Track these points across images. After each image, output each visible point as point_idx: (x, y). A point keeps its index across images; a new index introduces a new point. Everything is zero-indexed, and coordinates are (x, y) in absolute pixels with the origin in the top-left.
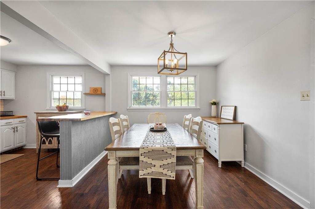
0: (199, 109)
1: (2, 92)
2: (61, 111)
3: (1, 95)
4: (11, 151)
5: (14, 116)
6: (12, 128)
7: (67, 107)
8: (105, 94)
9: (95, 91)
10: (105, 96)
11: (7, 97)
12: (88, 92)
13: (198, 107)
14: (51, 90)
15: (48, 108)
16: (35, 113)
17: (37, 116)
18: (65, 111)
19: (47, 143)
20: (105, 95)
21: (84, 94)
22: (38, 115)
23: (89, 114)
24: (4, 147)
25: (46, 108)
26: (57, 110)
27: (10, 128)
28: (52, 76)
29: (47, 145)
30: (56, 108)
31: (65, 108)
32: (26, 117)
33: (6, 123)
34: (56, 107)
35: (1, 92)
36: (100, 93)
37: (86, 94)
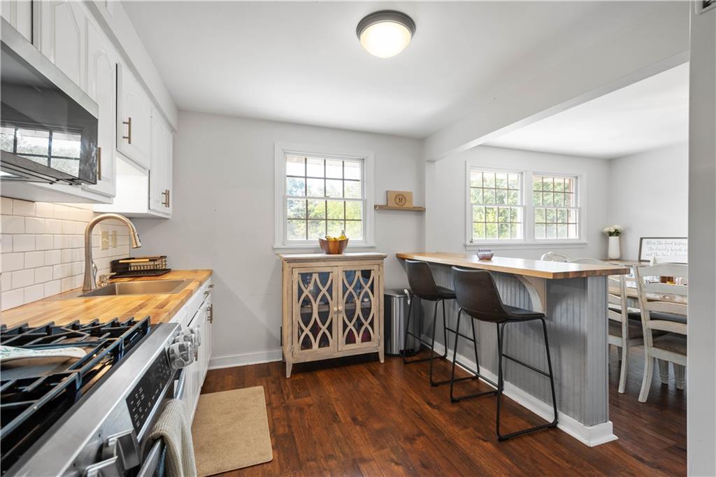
0: (585, 244)
2: (330, 254)
8: (424, 208)
9: (401, 200)
10: (424, 215)
12: (382, 202)
13: (584, 240)
15: (279, 244)
19: (315, 345)
20: (424, 211)
29: (316, 351)
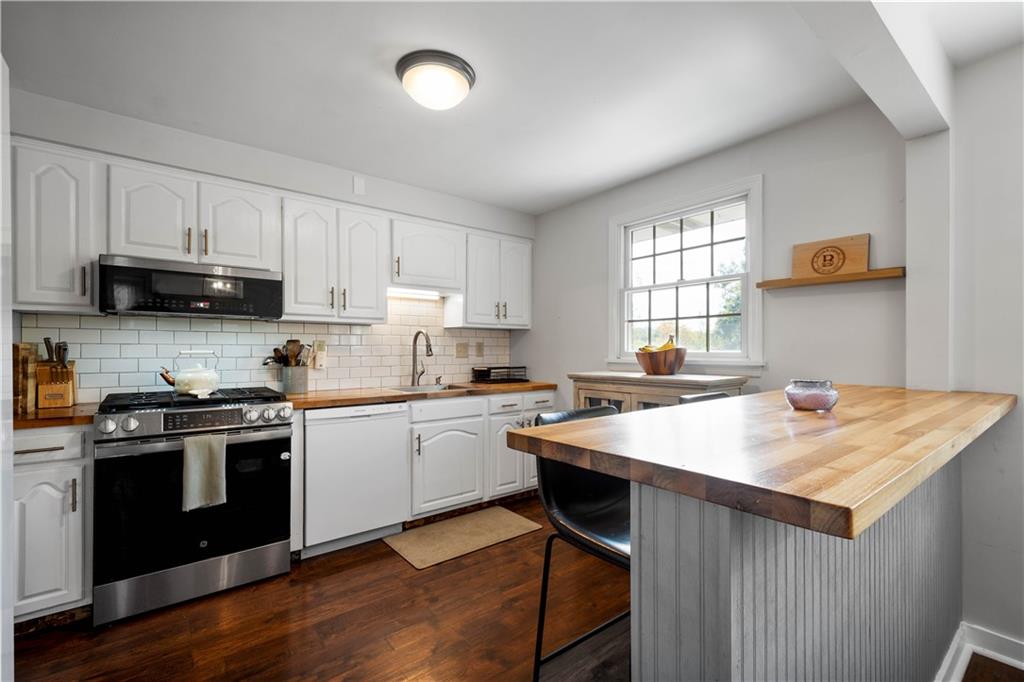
1: (501, 306)
2: (656, 374)
3: (498, 316)
4: (518, 498)
5: (527, 381)
6: (518, 423)
7: (679, 354)
8: (904, 269)
9: (829, 260)
10: (903, 287)
11: (511, 322)
12: (781, 271)
14: (622, 287)
15: (612, 358)
16: (570, 377)
17: (575, 387)
18: (672, 374)
20: (904, 275)
21: (759, 285)
22: (580, 384)
23: (828, 410)
24: (499, 483)
25: (607, 360)
26: (641, 368)
27: (514, 423)
28: (625, 227)
30: (635, 359)
31: (671, 357)
32: (553, 387)
33: (504, 406)
34: (637, 354)
35: (498, 306)
36: (865, 270)
37: (767, 286)
